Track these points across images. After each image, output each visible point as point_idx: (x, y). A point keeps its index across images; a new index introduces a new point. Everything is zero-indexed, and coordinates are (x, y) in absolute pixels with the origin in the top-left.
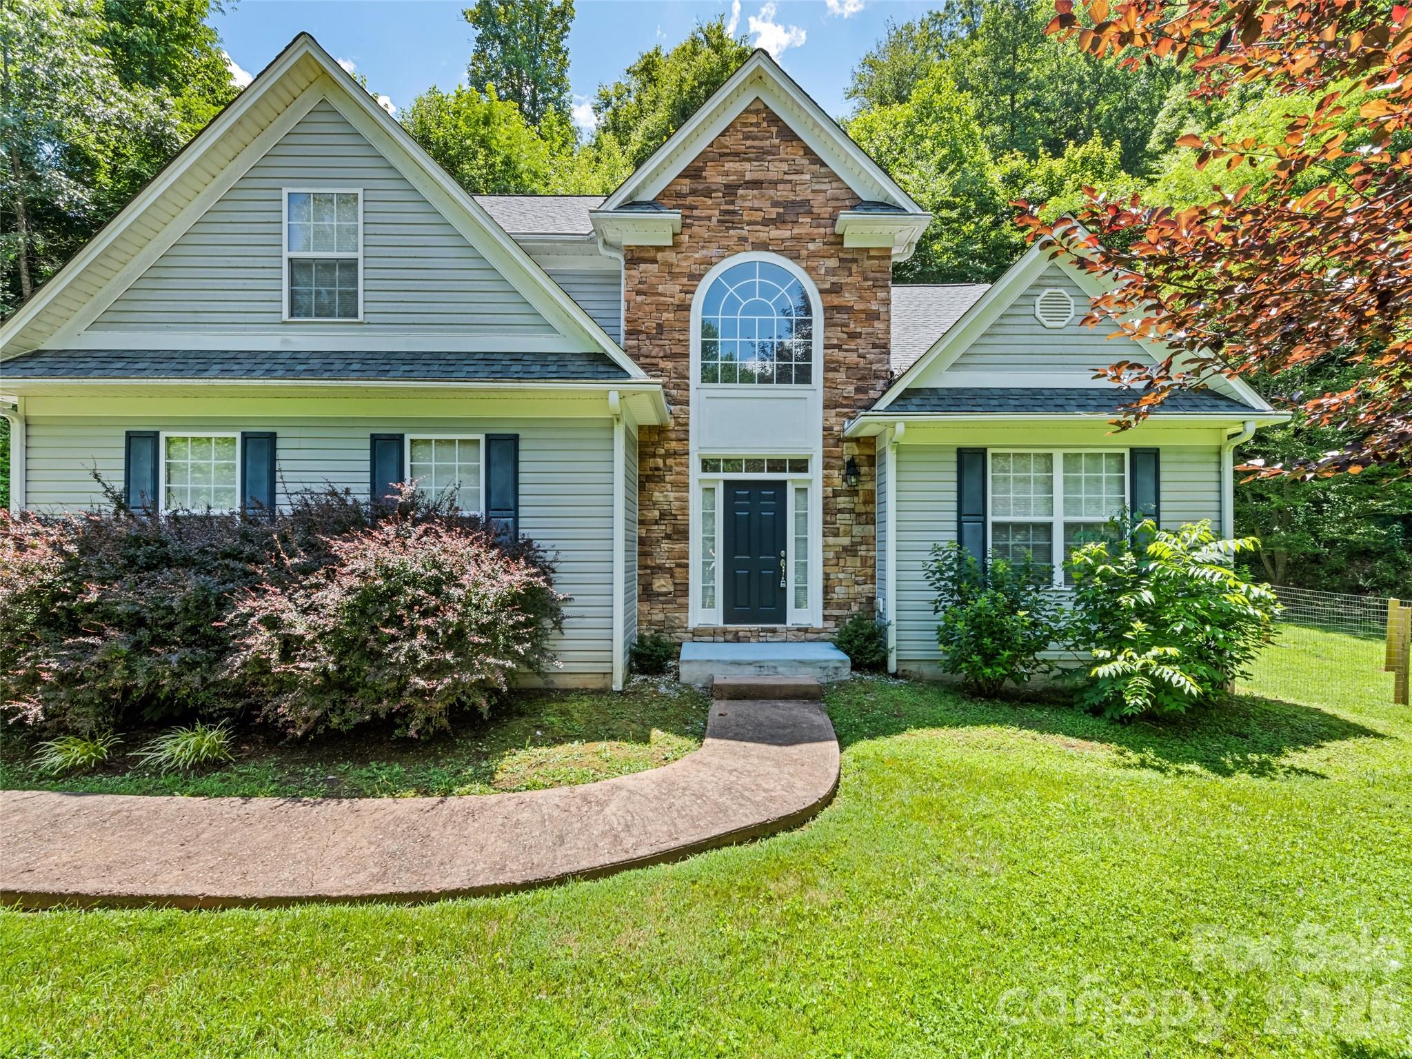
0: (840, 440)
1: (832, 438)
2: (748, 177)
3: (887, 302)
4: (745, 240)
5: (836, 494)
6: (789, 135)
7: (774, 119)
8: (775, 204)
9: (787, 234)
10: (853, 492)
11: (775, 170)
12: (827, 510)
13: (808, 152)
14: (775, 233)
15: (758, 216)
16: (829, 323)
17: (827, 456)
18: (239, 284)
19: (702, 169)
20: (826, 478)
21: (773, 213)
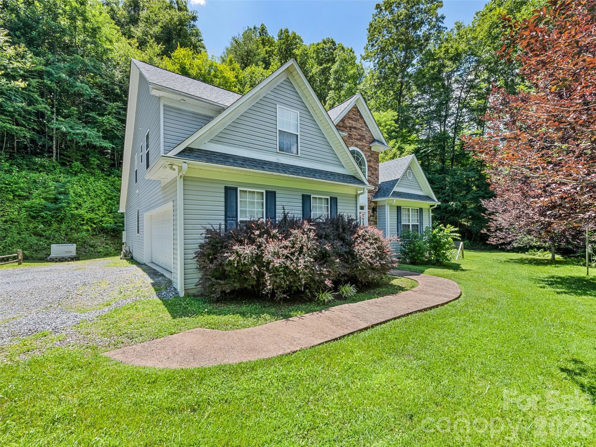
0: (371, 202)
1: (370, 201)
2: (354, 125)
3: (378, 166)
4: (353, 143)
5: (371, 216)
6: (361, 117)
7: (359, 111)
8: (359, 135)
9: (361, 144)
10: (373, 216)
11: (359, 126)
12: (369, 221)
13: (365, 122)
14: (359, 143)
15: (356, 137)
16: (369, 170)
17: (369, 206)
18: (263, 135)
19: (344, 120)
20: (369, 212)
21: (359, 137)
